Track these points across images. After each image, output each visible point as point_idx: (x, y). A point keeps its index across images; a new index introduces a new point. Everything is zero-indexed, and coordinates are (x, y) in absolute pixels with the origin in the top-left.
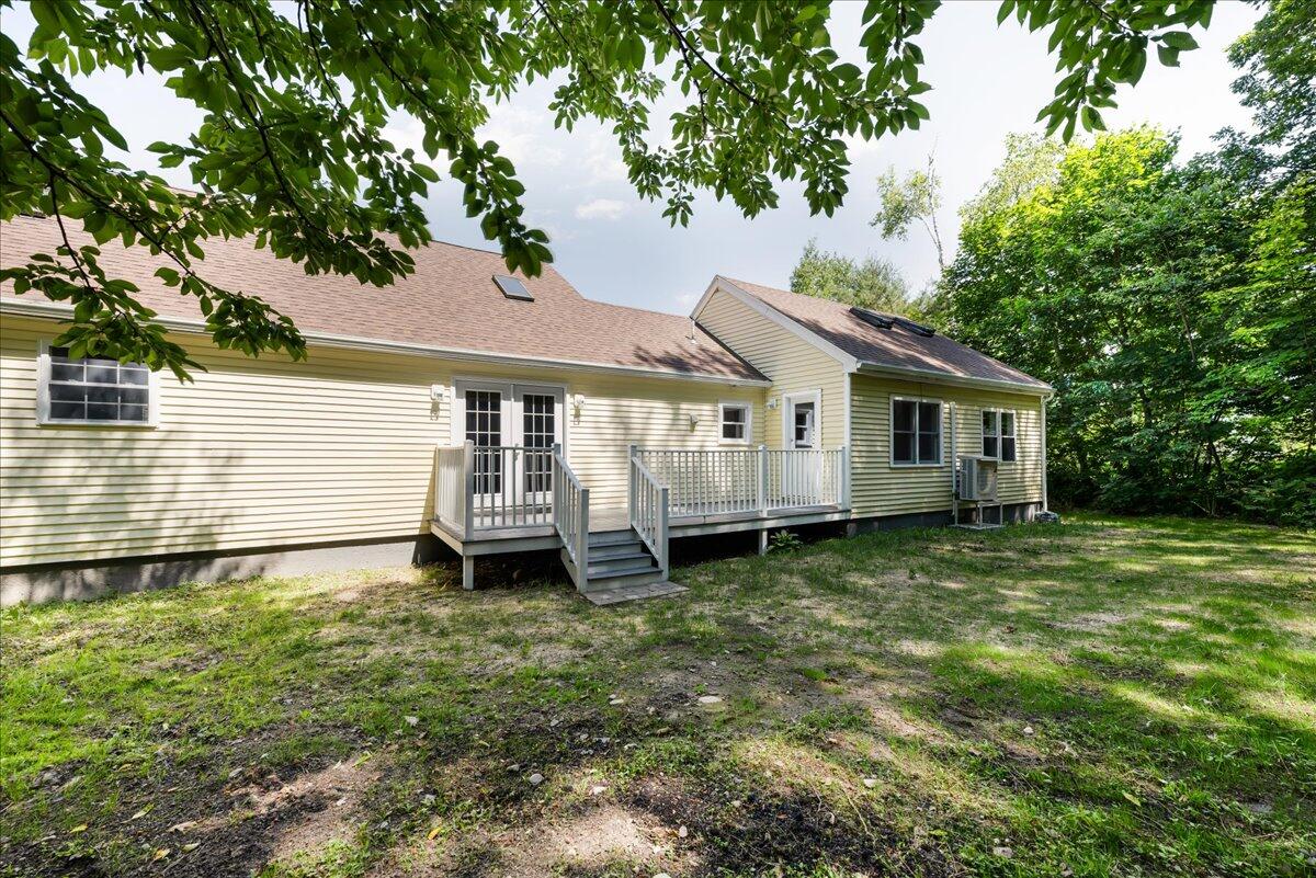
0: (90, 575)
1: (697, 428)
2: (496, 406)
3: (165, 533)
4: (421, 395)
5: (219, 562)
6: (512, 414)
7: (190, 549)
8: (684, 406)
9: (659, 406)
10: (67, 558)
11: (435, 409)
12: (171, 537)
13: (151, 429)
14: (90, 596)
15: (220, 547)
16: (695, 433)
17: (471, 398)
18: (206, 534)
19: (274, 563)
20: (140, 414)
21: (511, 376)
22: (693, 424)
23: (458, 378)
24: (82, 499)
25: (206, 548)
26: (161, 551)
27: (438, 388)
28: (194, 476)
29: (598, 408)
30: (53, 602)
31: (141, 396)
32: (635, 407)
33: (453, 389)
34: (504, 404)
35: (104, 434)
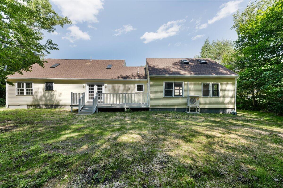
0: (49, 106)
1: (130, 89)
2: (93, 87)
3: (55, 102)
4: (82, 85)
5: (60, 106)
6: (96, 88)
7: (57, 104)
8: (127, 85)
9: (121, 85)
10: (47, 104)
11: (84, 87)
12: (55, 103)
13: (54, 91)
14: (49, 108)
15: (60, 104)
16: (130, 90)
17: (89, 85)
18: (58, 103)
19: (65, 107)
20: (52, 89)
21: (95, 82)
22: (129, 89)
23: (87, 83)
24: (48, 98)
25: (58, 104)
26: (55, 104)
27: (84, 84)
28: (57, 96)
29: (110, 86)
30: (47, 108)
31: (52, 87)
32: (116, 86)
33: (86, 85)
34: (94, 86)
35: (50, 91)
